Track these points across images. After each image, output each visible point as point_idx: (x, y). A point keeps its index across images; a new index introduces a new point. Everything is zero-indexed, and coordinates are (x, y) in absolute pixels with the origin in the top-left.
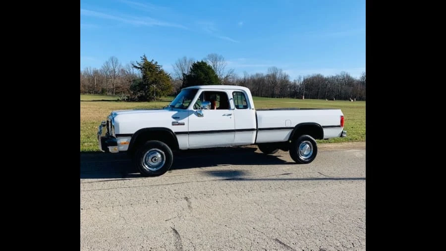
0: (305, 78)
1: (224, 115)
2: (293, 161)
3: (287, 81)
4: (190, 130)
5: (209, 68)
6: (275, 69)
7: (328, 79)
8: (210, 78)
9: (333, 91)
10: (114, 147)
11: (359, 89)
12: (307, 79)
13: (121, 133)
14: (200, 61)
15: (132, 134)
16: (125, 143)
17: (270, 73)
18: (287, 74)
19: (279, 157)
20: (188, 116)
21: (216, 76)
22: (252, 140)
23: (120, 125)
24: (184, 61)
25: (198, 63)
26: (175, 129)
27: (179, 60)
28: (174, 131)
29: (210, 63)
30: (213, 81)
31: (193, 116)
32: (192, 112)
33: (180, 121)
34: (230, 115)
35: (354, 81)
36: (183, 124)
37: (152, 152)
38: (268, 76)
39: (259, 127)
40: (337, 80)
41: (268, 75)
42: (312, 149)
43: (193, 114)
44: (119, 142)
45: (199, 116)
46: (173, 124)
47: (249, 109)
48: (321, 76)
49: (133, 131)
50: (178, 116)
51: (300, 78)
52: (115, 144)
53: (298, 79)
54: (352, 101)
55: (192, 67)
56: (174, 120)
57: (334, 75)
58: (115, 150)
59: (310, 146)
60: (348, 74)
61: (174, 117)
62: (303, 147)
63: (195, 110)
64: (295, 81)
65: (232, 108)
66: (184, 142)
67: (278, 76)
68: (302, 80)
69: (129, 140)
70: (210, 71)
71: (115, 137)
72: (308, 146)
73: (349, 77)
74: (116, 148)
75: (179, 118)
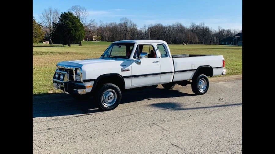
0: (149, 27)
1: (154, 62)
2: (194, 93)
3: (136, 29)
4: (133, 75)
5: (76, 18)
6: (125, 19)
7: (166, 27)
8: (77, 27)
9: (170, 37)
10: (83, 90)
11: (190, 36)
12: (150, 28)
13: (87, 79)
14: (67, 12)
15: (95, 79)
16: (90, 87)
17: (122, 22)
18: (135, 24)
19: (179, 91)
20: (131, 64)
21: (82, 25)
22: (170, 80)
23: (87, 73)
24: (50, 12)
25: (65, 13)
26: (123, 74)
27: (45, 10)
28: (123, 76)
29: (74, 14)
30: (79, 29)
31: (134, 64)
32: (133, 61)
33: (126, 68)
34: (158, 62)
35: (185, 29)
36: (128, 70)
37: (108, 92)
38: (121, 25)
39: (175, 70)
40: (173, 29)
41: (121, 23)
42: (206, 84)
43: (134, 63)
44: (86, 86)
45: (138, 64)
46: (122, 70)
47: (168, 57)
48: (161, 26)
49: (96, 77)
50: (125, 65)
51: (145, 26)
52: (84, 87)
53: (144, 27)
54: (185, 44)
55: (60, 17)
56: (122, 68)
57: (171, 25)
58: (84, 92)
59: (205, 82)
60: (181, 24)
61: (122, 65)
62: (201, 82)
63: (135, 59)
64: (141, 29)
65: (158, 57)
66: (129, 84)
67: (128, 25)
68: (147, 28)
69: (93, 85)
70: (77, 21)
71: (83, 82)
72: (203, 82)
73: (182, 26)
74: (84, 90)
75: (125, 66)
